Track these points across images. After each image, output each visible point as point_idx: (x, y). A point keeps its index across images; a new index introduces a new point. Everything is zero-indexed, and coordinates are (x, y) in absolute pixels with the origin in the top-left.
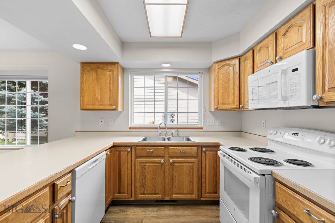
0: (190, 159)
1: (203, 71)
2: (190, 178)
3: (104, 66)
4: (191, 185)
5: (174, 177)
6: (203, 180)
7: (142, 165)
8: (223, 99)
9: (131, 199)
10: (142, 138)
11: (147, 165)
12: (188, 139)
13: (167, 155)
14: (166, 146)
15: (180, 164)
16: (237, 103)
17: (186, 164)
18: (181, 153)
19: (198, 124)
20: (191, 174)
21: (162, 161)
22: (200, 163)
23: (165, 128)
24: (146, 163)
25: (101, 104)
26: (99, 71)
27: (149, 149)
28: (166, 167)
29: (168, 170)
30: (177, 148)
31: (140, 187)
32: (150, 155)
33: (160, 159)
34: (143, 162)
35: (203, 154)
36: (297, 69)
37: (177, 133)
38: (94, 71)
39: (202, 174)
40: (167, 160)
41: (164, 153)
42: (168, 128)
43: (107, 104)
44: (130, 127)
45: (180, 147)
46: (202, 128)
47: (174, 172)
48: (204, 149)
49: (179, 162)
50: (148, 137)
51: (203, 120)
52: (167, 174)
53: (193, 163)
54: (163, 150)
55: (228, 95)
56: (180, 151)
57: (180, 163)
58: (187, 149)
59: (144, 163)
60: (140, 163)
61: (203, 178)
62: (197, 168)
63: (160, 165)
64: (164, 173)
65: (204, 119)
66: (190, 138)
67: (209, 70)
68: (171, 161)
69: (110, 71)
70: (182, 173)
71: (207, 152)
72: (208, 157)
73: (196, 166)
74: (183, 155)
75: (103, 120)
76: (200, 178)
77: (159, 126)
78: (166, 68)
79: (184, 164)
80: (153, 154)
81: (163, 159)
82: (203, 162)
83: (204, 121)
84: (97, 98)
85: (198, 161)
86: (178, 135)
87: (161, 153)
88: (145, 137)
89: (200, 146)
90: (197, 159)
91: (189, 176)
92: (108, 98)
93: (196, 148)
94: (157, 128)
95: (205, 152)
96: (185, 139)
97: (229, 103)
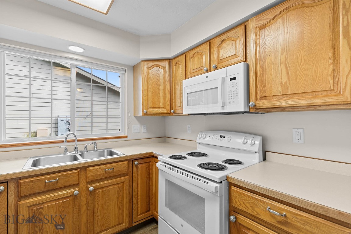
0: (119, 179)
1: (126, 69)
2: (118, 203)
4: (121, 213)
5: (96, 209)
6: (135, 201)
7: (34, 208)
8: (153, 103)
10: (31, 161)
11: (45, 206)
12: (111, 153)
13: (85, 181)
14: (83, 168)
15: (105, 189)
16: (168, 107)
17: (113, 187)
18: (106, 173)
19: (119, 132)
20: (120, 197)
21: (76, 192)
22: (131, 180)
23: (74, 141)
24: (43, 203)
27: (48, 179)
28: (82, 198)
29: (85, 202)
30: (100, 168)
32: (52, 188)
33: (71, 191)
34: (36, 203)
35: (135, 169)
36: (235, 78)
37: (93, 145)
39: (134, 194)
40: (84, 188)
41: (79, 179)
42: (78, 141)
45: (104, 166)
46: (126, 137)
47: (96, 203)
48: (136, 163)
49: (103, 186)
50: (42, 158)
51: (127, 127)
52: (84, 209)
53: (123, 182)
54: (76, 175)
55: (159, 99)
56: (105, 171)
57: (105, 187)
58: (115, 166)
59: (39, 204)
60: (29, 207)
61: (135, 198)
62: (127, 189)
63: (72, 198)
64: (79, 210)
65: (128, 126)
66: (114, 150)
67: (135, 68)
68: (91, 188)
70: (107, 201)
71: (139, 165)
72: (139, 171)
73: (126, 186)
74: (108, 175)
76: (131, 200)
77: (66, 139)
79: (111, 187)
80: (59, 185)
81: (78, 189)
82: (135, 179)
85: (129, 178)
86: (95, 148)
87: (74, 180)
88: (35, 159)
89: (131, 160)
90: (127, 177)
91: (117, 202)
93: (126, 162)
95: (137, 166)
97: (159, 108)
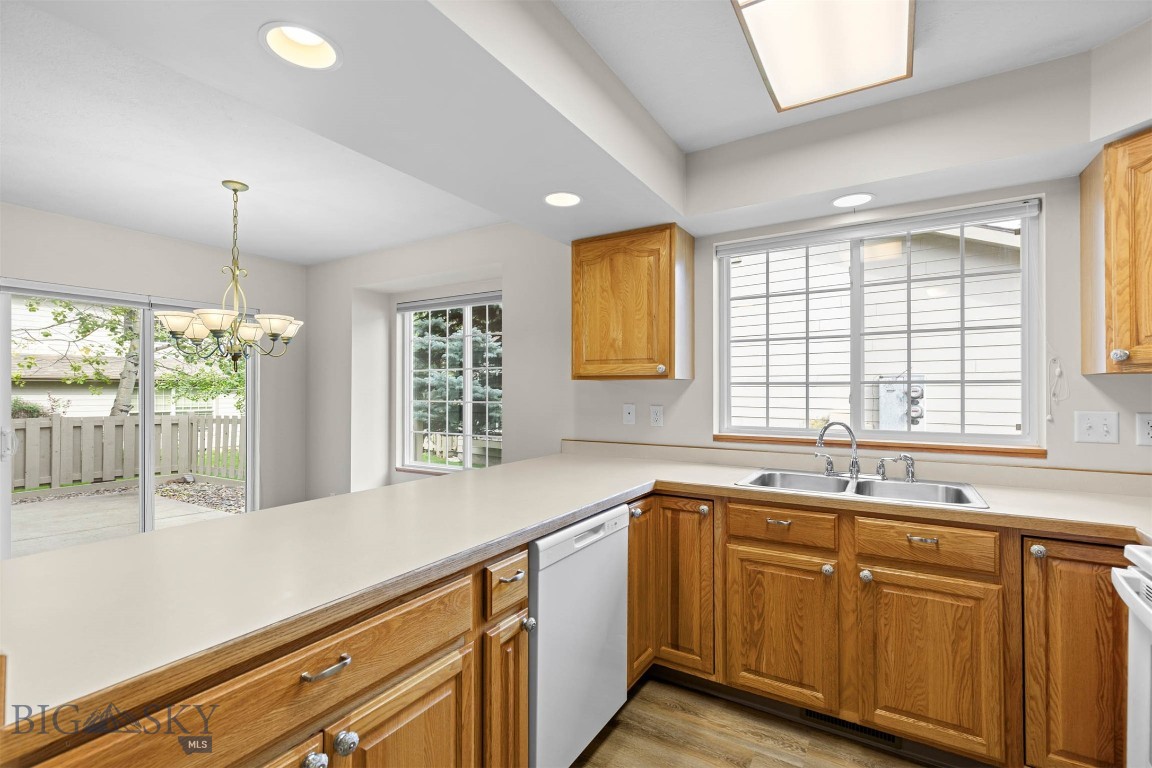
0: (961, 581)
2: (958, 660)
3: (633, 242)
4: (967, 694)
5: (882, 639)
6: (1034, 689)
7: (751, 567)
9: (713, 678)
10: (756, 474)
11: (769, 570)
12: (959, 498)
13: (851, 550)
14: (845, 515)
15: (908, 594)
17: (937, 598)
18: (911, 547)
19: (1019, 432)
20: (966, 645)
21: (828, 568)
22: (1015, 605)
24: (764, 564)
25: (625, 361)
26: (620, 259)
27: (774, 516)
28: (844, 591)
29: (852, 605)
30: (892, 527)
31: (743, 644)
32: (779, 539)
33: (817, 560)
34: (752, 557)
35: (1033, 571)
38: (606, 263)
39: (1029, 660)
40: (850, 567)
41: (837, 538)
43: (641, 360)
44: (716, 432)
45: (907, 525)
46: (1043, 454)
47: (882, 621)
48: (1037, 548)
49: (903, 583)
50: (778, 473)
51: (1046, 417)
52: (849, 621)
53: (977, 599)
54: (829, 525)
56: (910, 541)
57: (910, 588)
58: (942, 536)
59: (756, 563)
60: (742, 560)
61: (1035, 678)
62: (995, 626)
63: (820, 580)
64: (838, 616)
65: (1050, 412)
66: (967, 492)
67: (1081, 182)
68: (866, 573)
69: (651, 252)
70: (916, 633)
71: (1055, 563)
72: (1059, 587)
73: (990, 617)
74: (921, 557)
75: (632, 408)
76: (1014, 674)
77: (822, 436)
78: (855, 211)
79: (930, 597)
80: (792, 537)
81: (834, 562)
82: (1032, 606)
83: (1051, 421)
84: (614, 340)
85: (1004, 596)
87: (825, 538)
88: (767, 473)
89: (1016, 535)
90: (995, 587)
91: (955, 653)
92: (645, 340)
93: (989, 535)
94: (812, 443)
95: (1044, 561)
96: (941, 494)
